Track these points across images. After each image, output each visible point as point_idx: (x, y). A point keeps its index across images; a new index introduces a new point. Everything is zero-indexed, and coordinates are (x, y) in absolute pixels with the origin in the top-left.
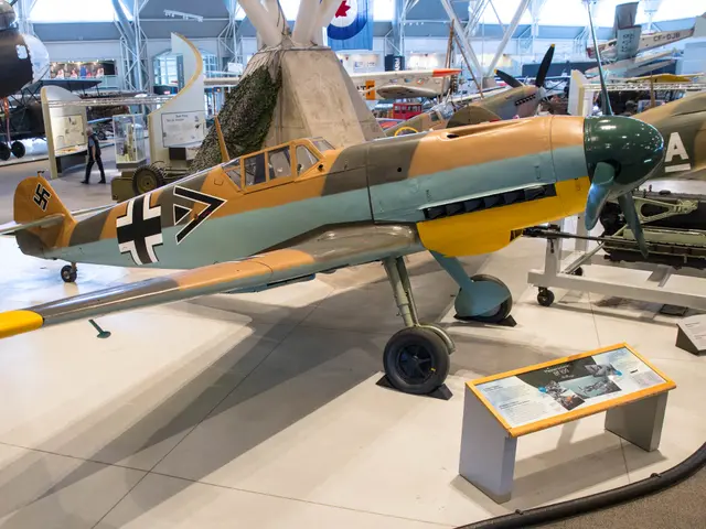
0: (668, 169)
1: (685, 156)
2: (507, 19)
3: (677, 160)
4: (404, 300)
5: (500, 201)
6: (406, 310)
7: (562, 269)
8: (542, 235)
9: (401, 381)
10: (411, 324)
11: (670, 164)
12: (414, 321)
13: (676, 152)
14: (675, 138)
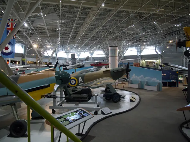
0: (80, 84)
1: (82, 82)
2: (50, 55)
3: (81, 82)
4: (15, 114)
5: (38, 89)
6: (16, 116)
7: (57, 105)
8: (52, 97)
9: (14, 134)
10: (17, 119)
11: (80, 83)
12: (18, 119)
13: (81, 81)
14: (80, 78)
